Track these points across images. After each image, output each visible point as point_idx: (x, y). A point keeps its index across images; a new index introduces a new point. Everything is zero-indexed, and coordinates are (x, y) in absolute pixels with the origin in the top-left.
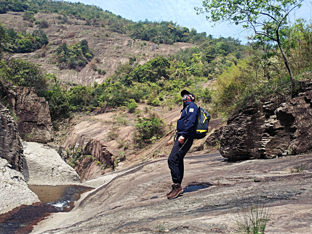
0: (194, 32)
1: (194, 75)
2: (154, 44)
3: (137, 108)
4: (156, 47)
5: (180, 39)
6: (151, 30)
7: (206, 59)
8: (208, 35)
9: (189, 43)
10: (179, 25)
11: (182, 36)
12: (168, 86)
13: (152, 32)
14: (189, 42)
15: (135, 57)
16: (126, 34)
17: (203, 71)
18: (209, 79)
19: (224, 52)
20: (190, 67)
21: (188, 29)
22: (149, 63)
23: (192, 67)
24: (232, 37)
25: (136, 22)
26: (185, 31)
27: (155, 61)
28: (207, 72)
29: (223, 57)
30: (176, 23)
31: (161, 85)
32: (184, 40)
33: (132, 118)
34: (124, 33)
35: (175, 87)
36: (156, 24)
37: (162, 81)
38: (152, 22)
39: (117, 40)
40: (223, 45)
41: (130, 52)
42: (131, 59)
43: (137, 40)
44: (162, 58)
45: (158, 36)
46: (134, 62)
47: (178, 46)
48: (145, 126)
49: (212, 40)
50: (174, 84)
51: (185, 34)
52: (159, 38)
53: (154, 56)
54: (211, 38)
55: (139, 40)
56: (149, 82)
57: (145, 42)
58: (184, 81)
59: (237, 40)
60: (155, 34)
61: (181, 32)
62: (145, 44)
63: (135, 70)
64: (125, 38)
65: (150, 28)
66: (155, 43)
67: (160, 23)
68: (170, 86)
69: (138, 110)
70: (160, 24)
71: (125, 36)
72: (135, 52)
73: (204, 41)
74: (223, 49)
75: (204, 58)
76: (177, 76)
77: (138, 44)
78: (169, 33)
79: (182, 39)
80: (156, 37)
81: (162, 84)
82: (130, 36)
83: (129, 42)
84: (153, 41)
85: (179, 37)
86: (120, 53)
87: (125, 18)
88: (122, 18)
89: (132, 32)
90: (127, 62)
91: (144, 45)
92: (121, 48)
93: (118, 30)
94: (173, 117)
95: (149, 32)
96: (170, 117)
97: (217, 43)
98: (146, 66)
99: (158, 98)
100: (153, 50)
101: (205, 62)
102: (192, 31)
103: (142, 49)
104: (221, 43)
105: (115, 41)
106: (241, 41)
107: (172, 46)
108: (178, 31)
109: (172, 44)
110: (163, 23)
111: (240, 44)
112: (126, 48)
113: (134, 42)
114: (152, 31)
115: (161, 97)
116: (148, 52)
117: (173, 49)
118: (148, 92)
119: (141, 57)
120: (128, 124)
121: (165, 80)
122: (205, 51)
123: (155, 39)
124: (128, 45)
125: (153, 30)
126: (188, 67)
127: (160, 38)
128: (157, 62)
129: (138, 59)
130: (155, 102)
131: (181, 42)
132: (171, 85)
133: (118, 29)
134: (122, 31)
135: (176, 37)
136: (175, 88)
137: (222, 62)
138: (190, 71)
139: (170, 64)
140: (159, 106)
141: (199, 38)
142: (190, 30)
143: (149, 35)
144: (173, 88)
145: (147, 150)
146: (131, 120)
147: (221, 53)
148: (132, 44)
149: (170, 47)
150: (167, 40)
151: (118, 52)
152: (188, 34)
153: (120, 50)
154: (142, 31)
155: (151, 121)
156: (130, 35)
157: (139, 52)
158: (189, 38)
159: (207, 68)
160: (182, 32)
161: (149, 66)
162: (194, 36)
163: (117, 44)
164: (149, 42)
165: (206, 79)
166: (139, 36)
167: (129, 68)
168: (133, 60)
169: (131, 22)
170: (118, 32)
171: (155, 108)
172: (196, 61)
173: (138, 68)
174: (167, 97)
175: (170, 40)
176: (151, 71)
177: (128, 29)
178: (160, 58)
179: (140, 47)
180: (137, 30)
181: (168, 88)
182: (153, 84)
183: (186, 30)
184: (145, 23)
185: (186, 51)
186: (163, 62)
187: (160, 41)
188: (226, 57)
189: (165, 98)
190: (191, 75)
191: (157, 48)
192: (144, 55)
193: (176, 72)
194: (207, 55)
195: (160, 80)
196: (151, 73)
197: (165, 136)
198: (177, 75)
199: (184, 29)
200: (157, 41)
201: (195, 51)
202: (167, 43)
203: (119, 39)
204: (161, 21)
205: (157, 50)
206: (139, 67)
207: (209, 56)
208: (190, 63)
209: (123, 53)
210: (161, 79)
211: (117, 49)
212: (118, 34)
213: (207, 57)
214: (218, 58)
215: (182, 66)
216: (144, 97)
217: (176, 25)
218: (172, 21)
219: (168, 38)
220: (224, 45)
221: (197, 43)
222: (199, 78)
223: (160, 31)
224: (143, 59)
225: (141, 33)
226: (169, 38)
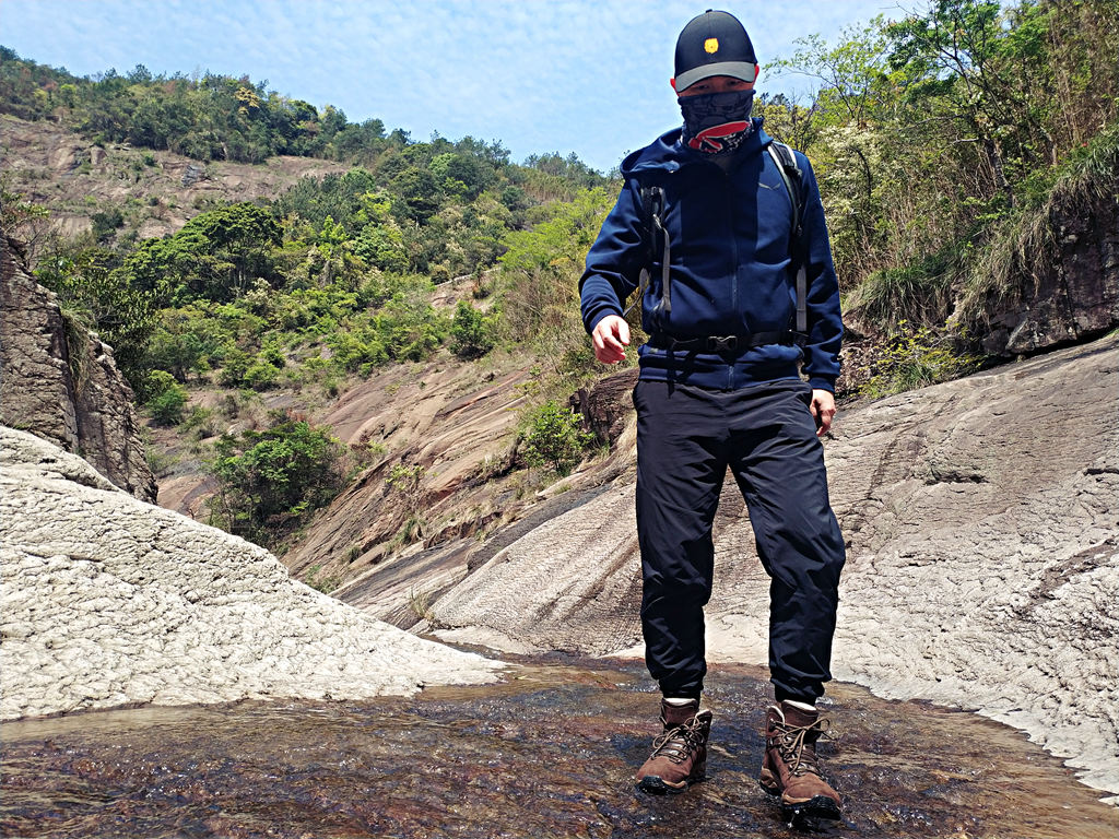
0: (337, 122)
1: (382, 269)
2: (188, 160)
3: (189, 405)
4: (199, 171)
5: (289, 144)
6: (166, 108)
7: (410, 212)
8: (388, 131)
9: (326, 158)
10: (275, 93)
11: (296, 134)
12: (290, 311)
13: (174, 116)
14: (323, 155)
15: (116, 211)
16: (56, 120)
17: (410, 253)
18: (436, 281)
19: (464, 186)
20: (360, 241)
21: (313, 110)
22: (192, 231)
23: (365, 241)
24: (477, 139)
25: (86, 80)
26: (303, 116)
27: (221, 221)
28: (421, 257)
29: (466, 204)
30: (262, 86)
31: (259, 310)
32: (305, 147)
33: (179, 443)
34: (48, 118)
35: (319, 312)
36: (182, 85)
37: (261, 293)
38: (167, 78)
39: (19, 146)
40: (455, 164)
41: (87, 192)
42: (99, 220)
43: (112, 146)
44: (247, 208)
45: (201, 131)
46: (118, 231)
47: (288, 170)
48: (263, 463)
49: (409, 149)
50: (314, 303)
51: (303, 125)
52: (206, 138)
53: (197, 208)
54: (405, 140)
55: (119, 146)
56: (203, 303)
57: (150, 153)
58: (351, 291)
59: (496, 147)
60: (186, 123)
61: (288, 119)
62: (151, 163)
63: (134, 261)
64: (54, 137)
65: (160, 101)
66: (193, 156)
67: (200, 81)
68: (300, 312)
69: (195, 410)
70: (202, 86)
71: (52, 129)
72: (115, 194)
73: (380, 151)
74: (459, 178)
75: (401, 207)
76: (317, 272)
77: (121, 162)
78: (244, 120)
79: (295, 144)
80: (191, 135)
81: (262, 306)
82: (77, 131)
83: (78, 152)
84: (183, 150)
85: (285, 137)
86: (44, 198)
87: (32, 62)
88: (18, 59)
89: (84, 115)
90: (86, 232)
91: (147, 167)
92: (43, 177)
93: (17, 107)
94: (355, 418)
95: (159, 113)
96: (346, 421)
97: (434, 158)
98: (182, 240)
99: (261, 359)
100: (187, 184)
101: (409, 222)
102: (330, 116)
103: (141, 182)
104: (446, 155)
105: (13, 149)
106: (509, 152)
107: (260, 168)
108: (277, 114)
109: (260, 161)
110: (213, 82)
111: (507, 162)
112: (67, 177)
113: (101, 155)
114: (173, 112)
115: (272, 356)
116: (168, 190)
117: (269, 179)
118: (211, 338)
119: (143, 211)
120: (170, 469)
121: (273, 291)
122: (399, 185)
123: (189, 141)
124: (74, 165)
125: (175, 107)
126: (352, 242)
127: (211, 138)
128: (229, 224)
129: (133, 217)
130: (256, 377)
131: (293, 154)
132: (303, 308)
133: (14, 100)
134: (38, 111)
135: (273, 136)
136: (321, 315)
137: (466, 223)
138: (361, 253)
139: (281, 232)
140: (277, 386)
141: (361, 142)
142: (322, 114)
143: (161, 128)
144: (314, 318)
145: (285, 552)
146: (176, 450)
147: (454, 192)
148: (94, 162)
149: (256, 174)
150: (238, 148)
151: (34, 194)
152: (317, 127)
153: (43, 186)
154: (130, 113)
155: (286, 441)
156: (78, 126)
157: (125, 192)
158: (321, 142)
159: (419, 241)
160: (292, 120)
161: (196, 240)
162: (339, 133)
163: (23, 162)
164: (166, 153)
165: (428, 280)
166: (119, 131)
167: (101, 256)
168: (108, 223)
169: (61, 75)
170: (19, 114)
171: (265, 395)
172: (375, 220)
173: (145, 254)
174: (297, 351)
175: (252, 145)
176: (207, 258)
177: (61, 101)
178: (239, 209)
179: (132, 175)
180: (106, 107)
181: (291, 318)
182: (229, 309)
183: (307, 112)
184: (134, 81)
185: (330, 185)
186: (256, 225)
187: (212, 151)
188: (475, 205)
189: (290, 356)
190: (367, 270)
191: (204, 178)
192: (155, 202)
193: (310, 261)
194: (409, 199)
195: (250, 293)
196: (207, 268)
197: (352, 489)
198: (313, 271)
199: (297, 108)
200: (198, 151)
201: (361, 185)
202: (239, 157)
203: (28, 143)
204: (203, 75)
205: (205, 185)
206: (152, 248)
207: (417, 201)
208: (357, 227)
209: (58, 198)
210: (255, 289)
211: (25, 183)
212: (17, 120)
213: (410, 203)
214: (448, 209)
215: (333, 235)
216: (204, 360)
217: (266, 91)
218: (248, 77)
219: (242, 139)
220: (457, 165)
221: (355, 158)
222: (402, 280)
223: (206, 112)
224: (153, 221)
225: (124, 119)
226: (246, 138)
